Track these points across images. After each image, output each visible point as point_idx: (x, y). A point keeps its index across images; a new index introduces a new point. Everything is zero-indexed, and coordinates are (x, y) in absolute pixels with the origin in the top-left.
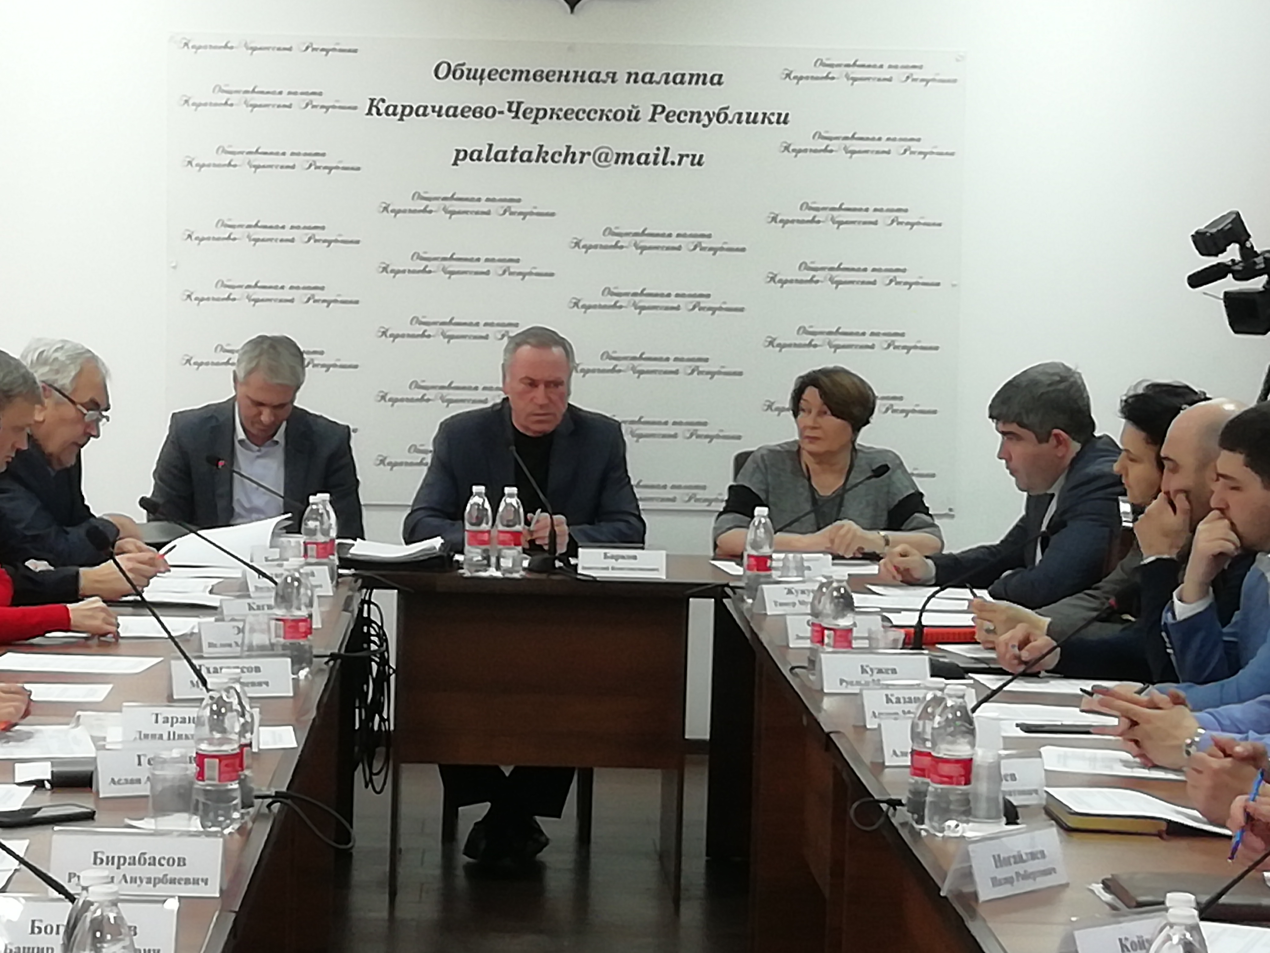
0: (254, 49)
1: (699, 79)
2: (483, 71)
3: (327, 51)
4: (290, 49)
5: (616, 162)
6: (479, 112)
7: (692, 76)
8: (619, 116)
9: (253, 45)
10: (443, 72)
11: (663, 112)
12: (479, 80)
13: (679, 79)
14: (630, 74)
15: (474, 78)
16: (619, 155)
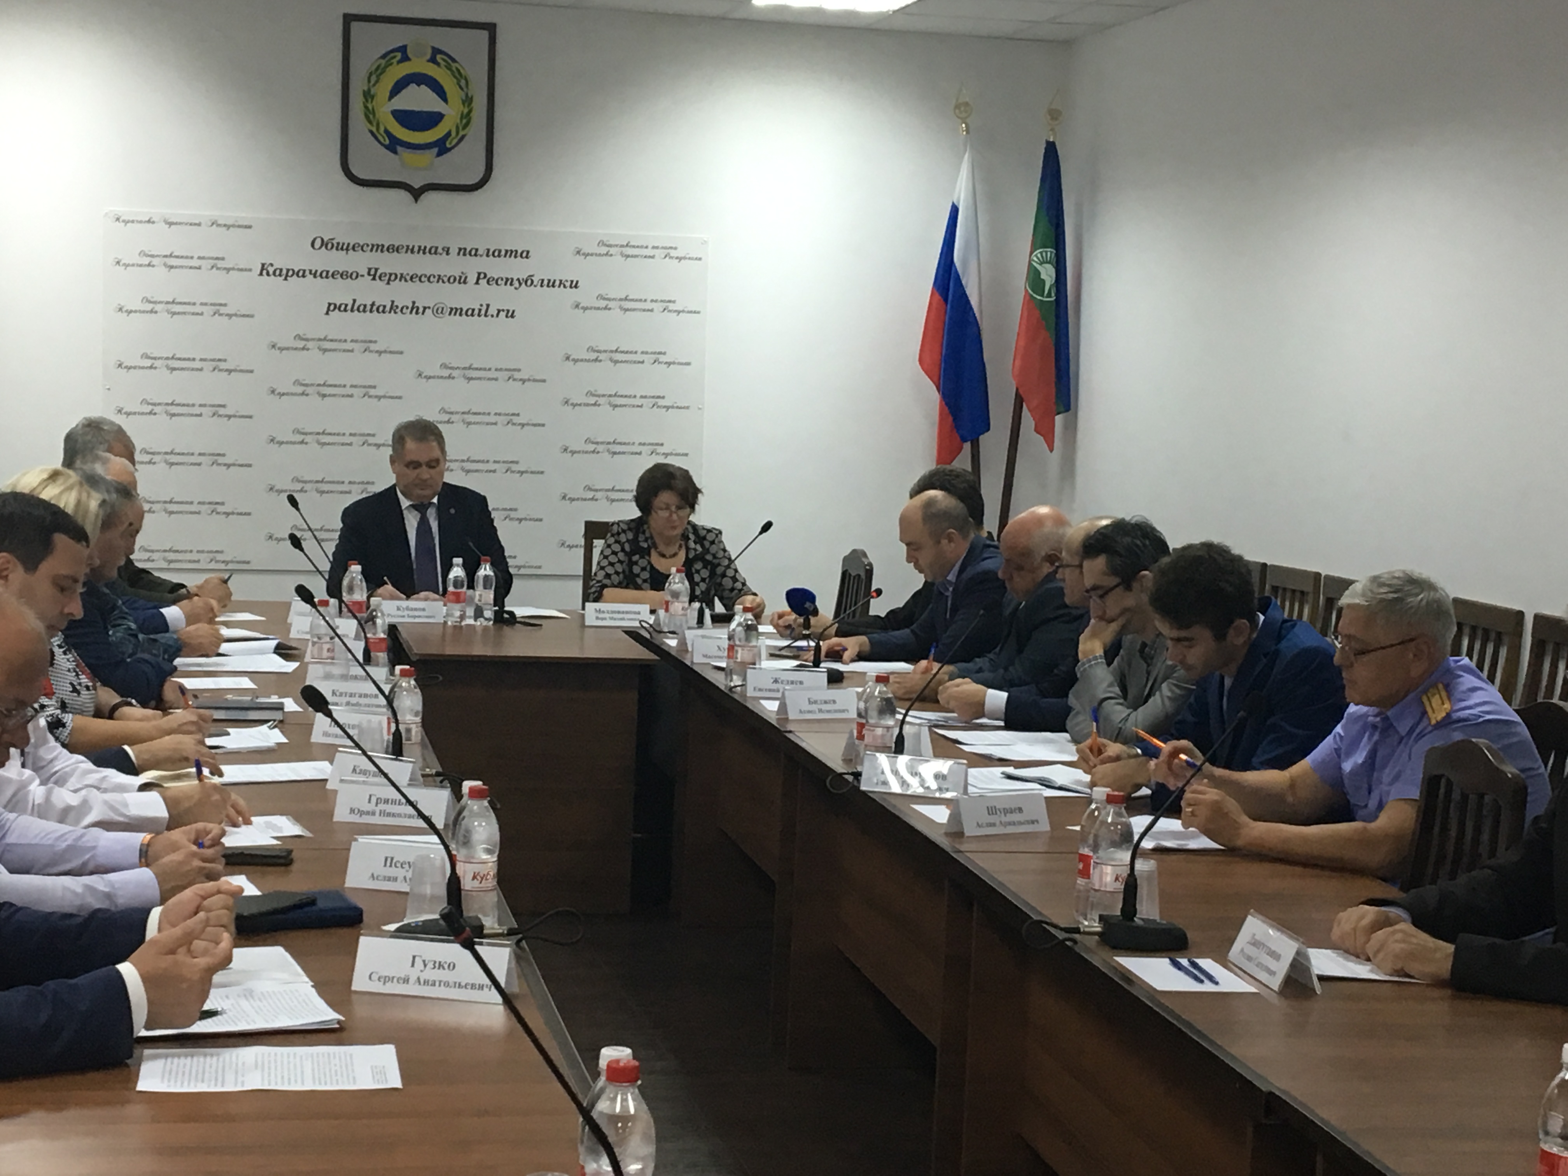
0: (171, 224)
1: (511, 253)
2: (349, 244)
3: (228, 227)
4: (199, 225)
5: (450, 314)
6: (344, 275)
7: (507, 251)
8: (452, 280)
9: (170, 220)
10: (318, 243)
11: (485, 277)
12: (345, 252)
13: (496, 254)
14: (460, 249)
15: (342, 249)
16: (452, 309)
